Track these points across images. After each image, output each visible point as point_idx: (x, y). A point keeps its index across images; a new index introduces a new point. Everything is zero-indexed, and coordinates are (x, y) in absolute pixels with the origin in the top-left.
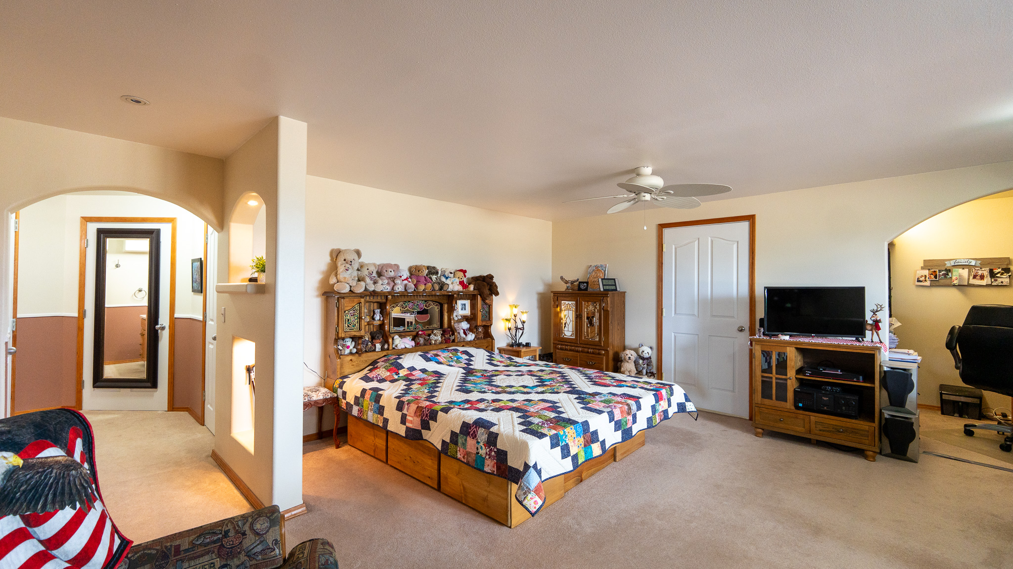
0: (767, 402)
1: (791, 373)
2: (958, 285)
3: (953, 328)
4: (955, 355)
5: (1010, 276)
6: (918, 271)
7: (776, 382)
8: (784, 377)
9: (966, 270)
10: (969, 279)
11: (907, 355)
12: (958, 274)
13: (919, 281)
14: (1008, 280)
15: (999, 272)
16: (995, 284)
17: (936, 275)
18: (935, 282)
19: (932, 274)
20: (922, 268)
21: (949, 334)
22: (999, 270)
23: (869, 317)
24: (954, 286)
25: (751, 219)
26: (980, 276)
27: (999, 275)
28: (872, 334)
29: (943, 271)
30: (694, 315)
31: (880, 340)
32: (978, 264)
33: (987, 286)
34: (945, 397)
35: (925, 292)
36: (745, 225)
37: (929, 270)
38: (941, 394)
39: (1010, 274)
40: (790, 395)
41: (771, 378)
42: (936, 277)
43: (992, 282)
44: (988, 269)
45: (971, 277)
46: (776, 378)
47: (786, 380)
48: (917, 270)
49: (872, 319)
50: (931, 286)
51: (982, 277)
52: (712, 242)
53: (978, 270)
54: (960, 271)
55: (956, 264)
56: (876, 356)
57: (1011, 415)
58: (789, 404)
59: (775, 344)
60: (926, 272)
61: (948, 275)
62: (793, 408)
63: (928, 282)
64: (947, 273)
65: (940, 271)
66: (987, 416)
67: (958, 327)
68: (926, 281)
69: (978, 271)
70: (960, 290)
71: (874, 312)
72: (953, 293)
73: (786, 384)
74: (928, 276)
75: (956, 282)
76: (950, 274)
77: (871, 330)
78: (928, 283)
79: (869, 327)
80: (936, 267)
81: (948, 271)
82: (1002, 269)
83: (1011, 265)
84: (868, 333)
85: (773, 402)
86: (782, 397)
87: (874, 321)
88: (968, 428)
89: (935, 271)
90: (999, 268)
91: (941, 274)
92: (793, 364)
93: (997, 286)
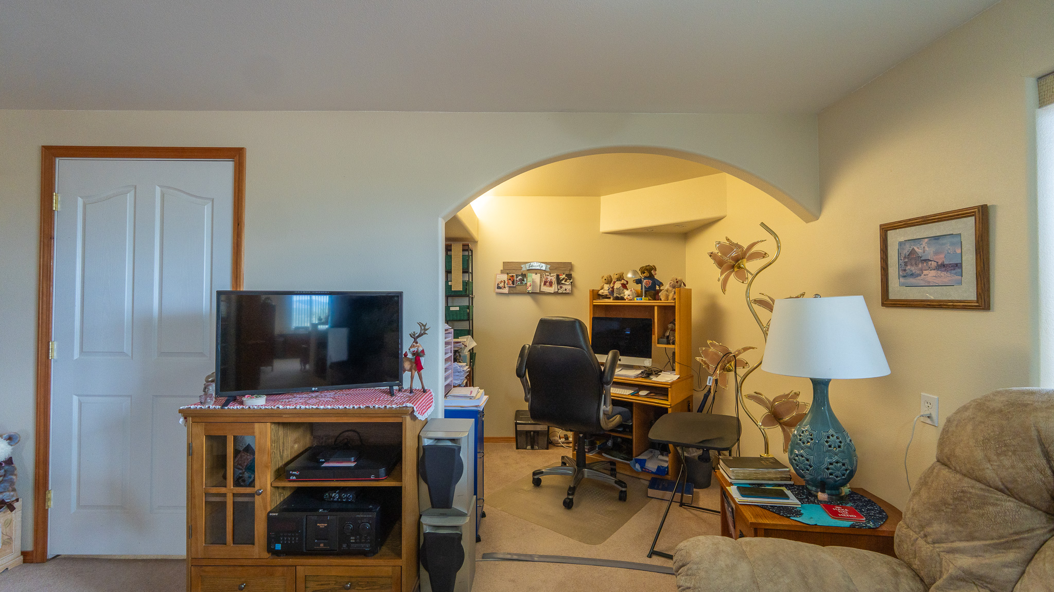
0: (218, 551)
1: (265, 479)
2: (532, 293)
3: (524, 348)
4: (524, 384)
5: (571, 282)
6: (498, 276)
7: (234, 502)
8: (248, 490)
9: (539, 275)
10: (540, 286)
11: (468, 400)
12: (531, 280)
13: (499, 288)
14: (569, 287)
15: (564, 279)
16: (561, 292)
17: (514, 280)
18: (513, 289)
19: (510, 279)
20: (502, 272)
21: (519, 357)
22: (564, 276)
23: (407, 345)
24: (529, 293)
25: (236, 155)
26: (549, 283)
27: (563, 282)
28: (412, 378)
29: (519, 276)
30: (122, 353)
31: (423, 387)
32: (548, 270)
33: (556, 293)
34: (520, 428)
35: (503, 300)
36: (226, 167)
37: (508, 274)
38: (516, 424)
39: (571, 281)
40: (260, 528)
41: (224, 495)
42: (513, 284)
43: (558, 289)
44: (555, 274)
45: (543, 284)
46: (234, 495)
47: (252, 495)
48: (497, 274)
49: (412, 350)
50: (509, 294)
51: (551, 284)
52: (163, 195)
53: (548, 275)
54: (534, 275)
55: (531, 268)
56: (404, 427)
57: (571, 436)
58: (258, 550)
59: (231, 419)
60: (505, 277)
61: (524, 280)
62: (266, 555)
63: (507, 288)
64: (523, 278)
65: (517, 276)
66: (554, 441)
67: (528, 346)
68: (504, 287)
69: (548, 277)
70: (532, 297)
71: (415, 337)
72: (527, 301)
73: (253, 503)
74: (506, 282)
75: (530, 289)
76: (525, 280)
77: (410, 370)
78: (506, 291)
79: (407, 365)
80: (514, 271)
81: (524, 276)
82: (566, 275)
83: (573, 271)
84: (406, 376)
85: (230, 550)
86: (245, 537)
87: (413, 354)
88: (536, 477)
89: (513, 276)
90: (564, 274)
91: (518, 279)
92: (265, 458)
93: (562, 293)
